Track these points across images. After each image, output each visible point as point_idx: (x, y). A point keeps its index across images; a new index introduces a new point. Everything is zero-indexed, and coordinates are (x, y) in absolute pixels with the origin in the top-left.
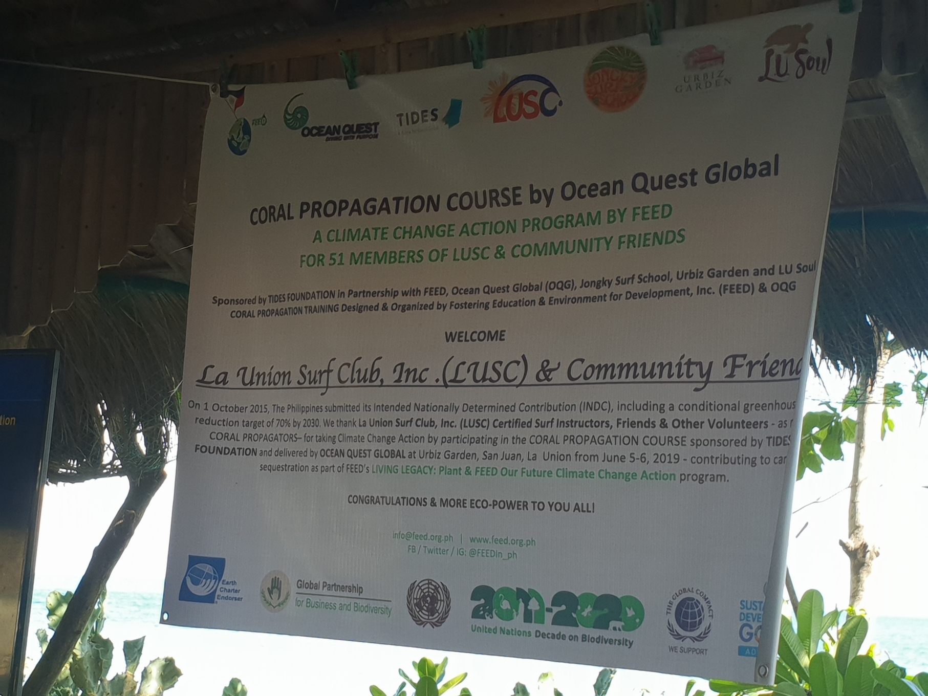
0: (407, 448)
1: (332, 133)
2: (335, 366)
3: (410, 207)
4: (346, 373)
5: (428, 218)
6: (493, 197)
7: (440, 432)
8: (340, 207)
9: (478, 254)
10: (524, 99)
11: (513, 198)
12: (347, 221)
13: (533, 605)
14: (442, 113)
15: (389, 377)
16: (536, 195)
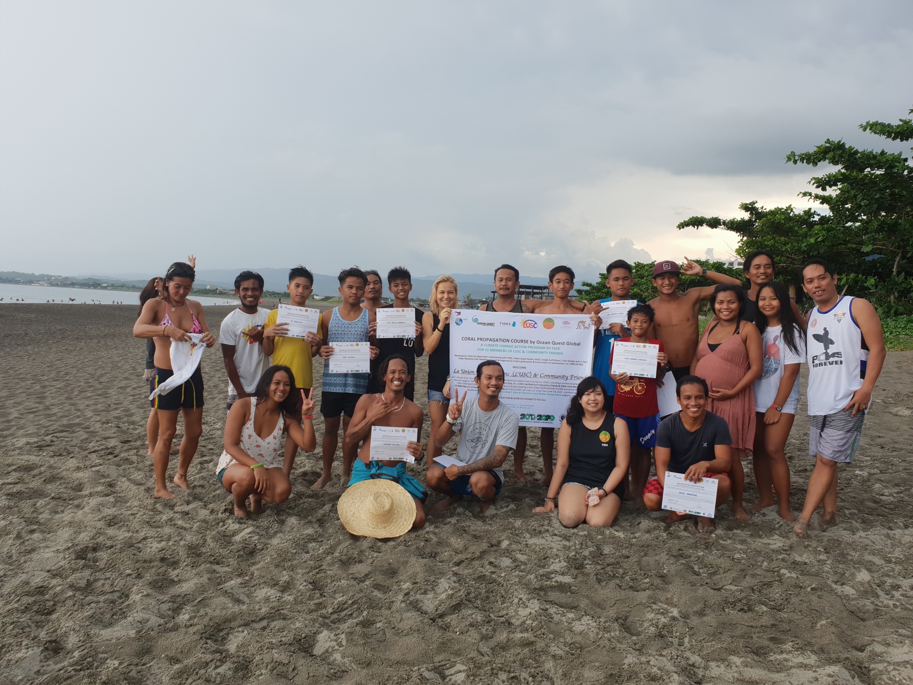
1: (484, 324)
3: (503, 341)
5: (507, 343)
9: (519, 352)
10: (530, 324)
13: (533, 417)
14: (512, 324)
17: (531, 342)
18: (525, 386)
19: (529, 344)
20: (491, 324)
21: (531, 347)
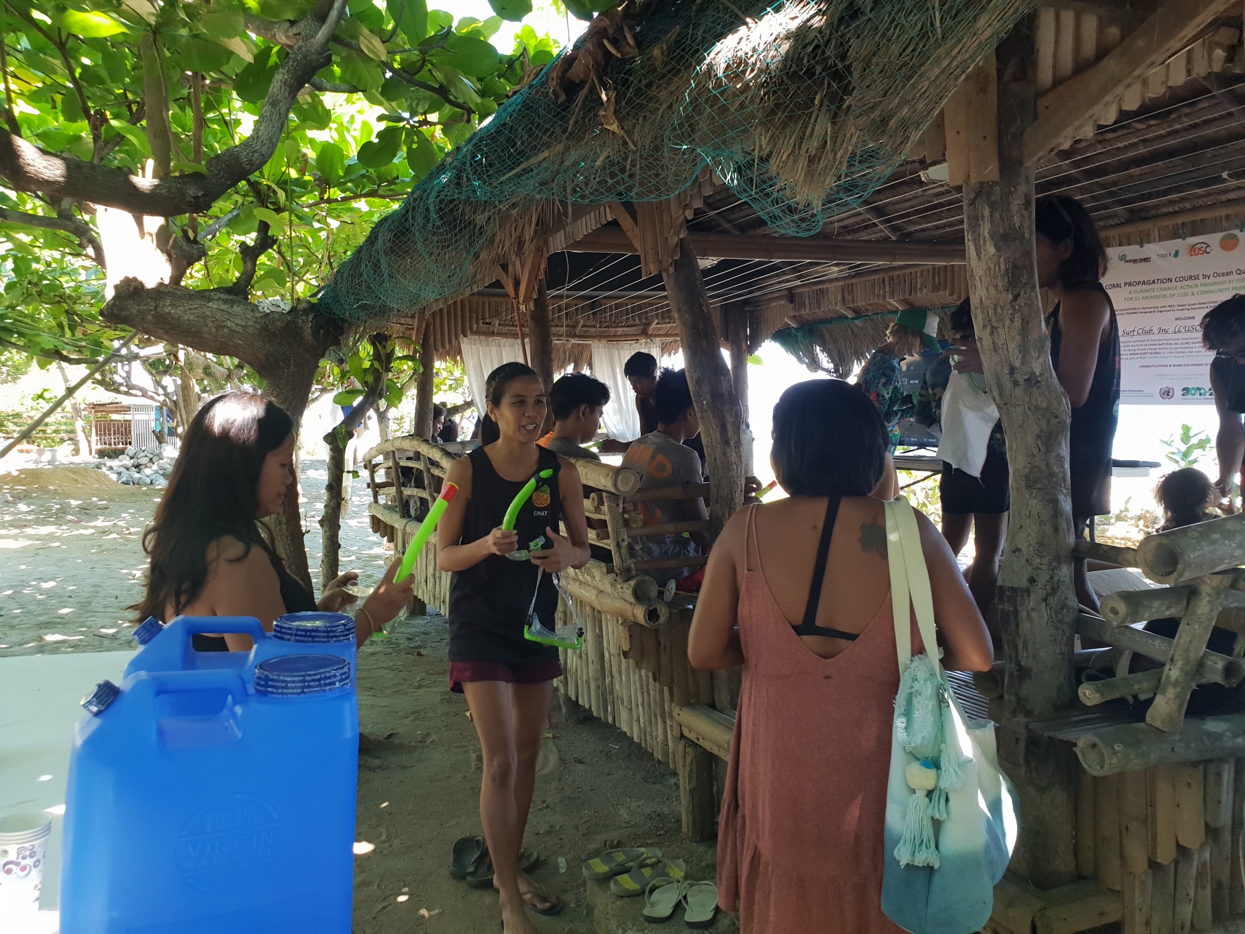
0: (1162, 351)
1: (1135, 261)
2: (1136, 330)
3: (1162, 281)
4: (1140, 331)
5: (1168, 285)
6: (1190, 277)
7: (1174, 346)
8: (1139, 283)
9: (1186, 294)
10: (1199, 249)
11: (1197, 278)
12: (1140, 287)
13: (1202, 391)
14: (1173, 253)
15: (1156, 331)
16: (1204, 276)
18: (1192, 345)
19: (1202, 281)
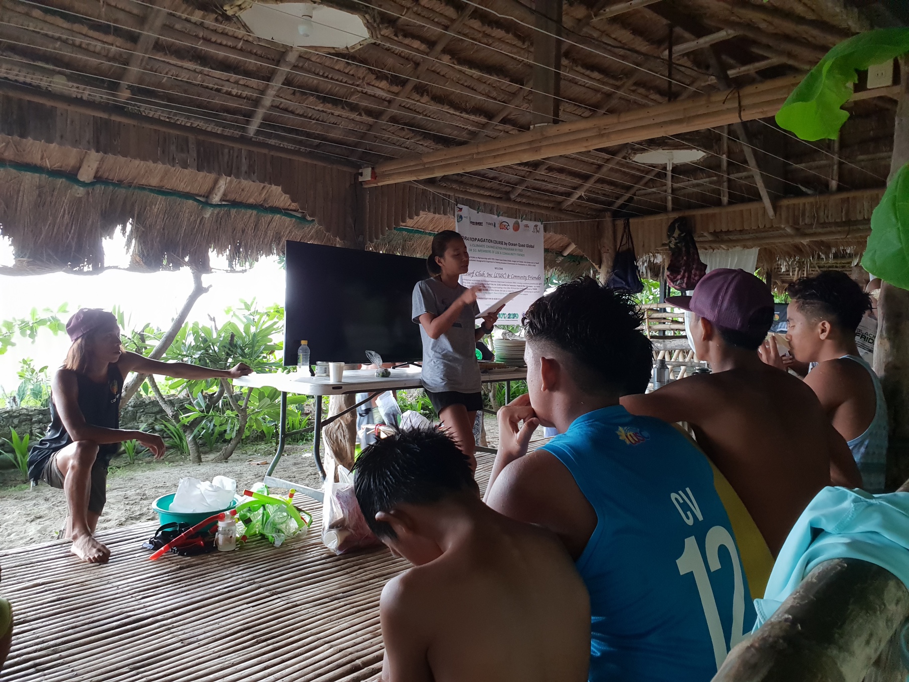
2: (475, 272)
4: (478, 274)
7: (494, 286)
10: (504, 226)
12: (477, 243)
15: (486, 276)
17: (506, 244)
18: (501, 286)
19: (504, 246)
20: (480, 224)
21: (505, 249)
